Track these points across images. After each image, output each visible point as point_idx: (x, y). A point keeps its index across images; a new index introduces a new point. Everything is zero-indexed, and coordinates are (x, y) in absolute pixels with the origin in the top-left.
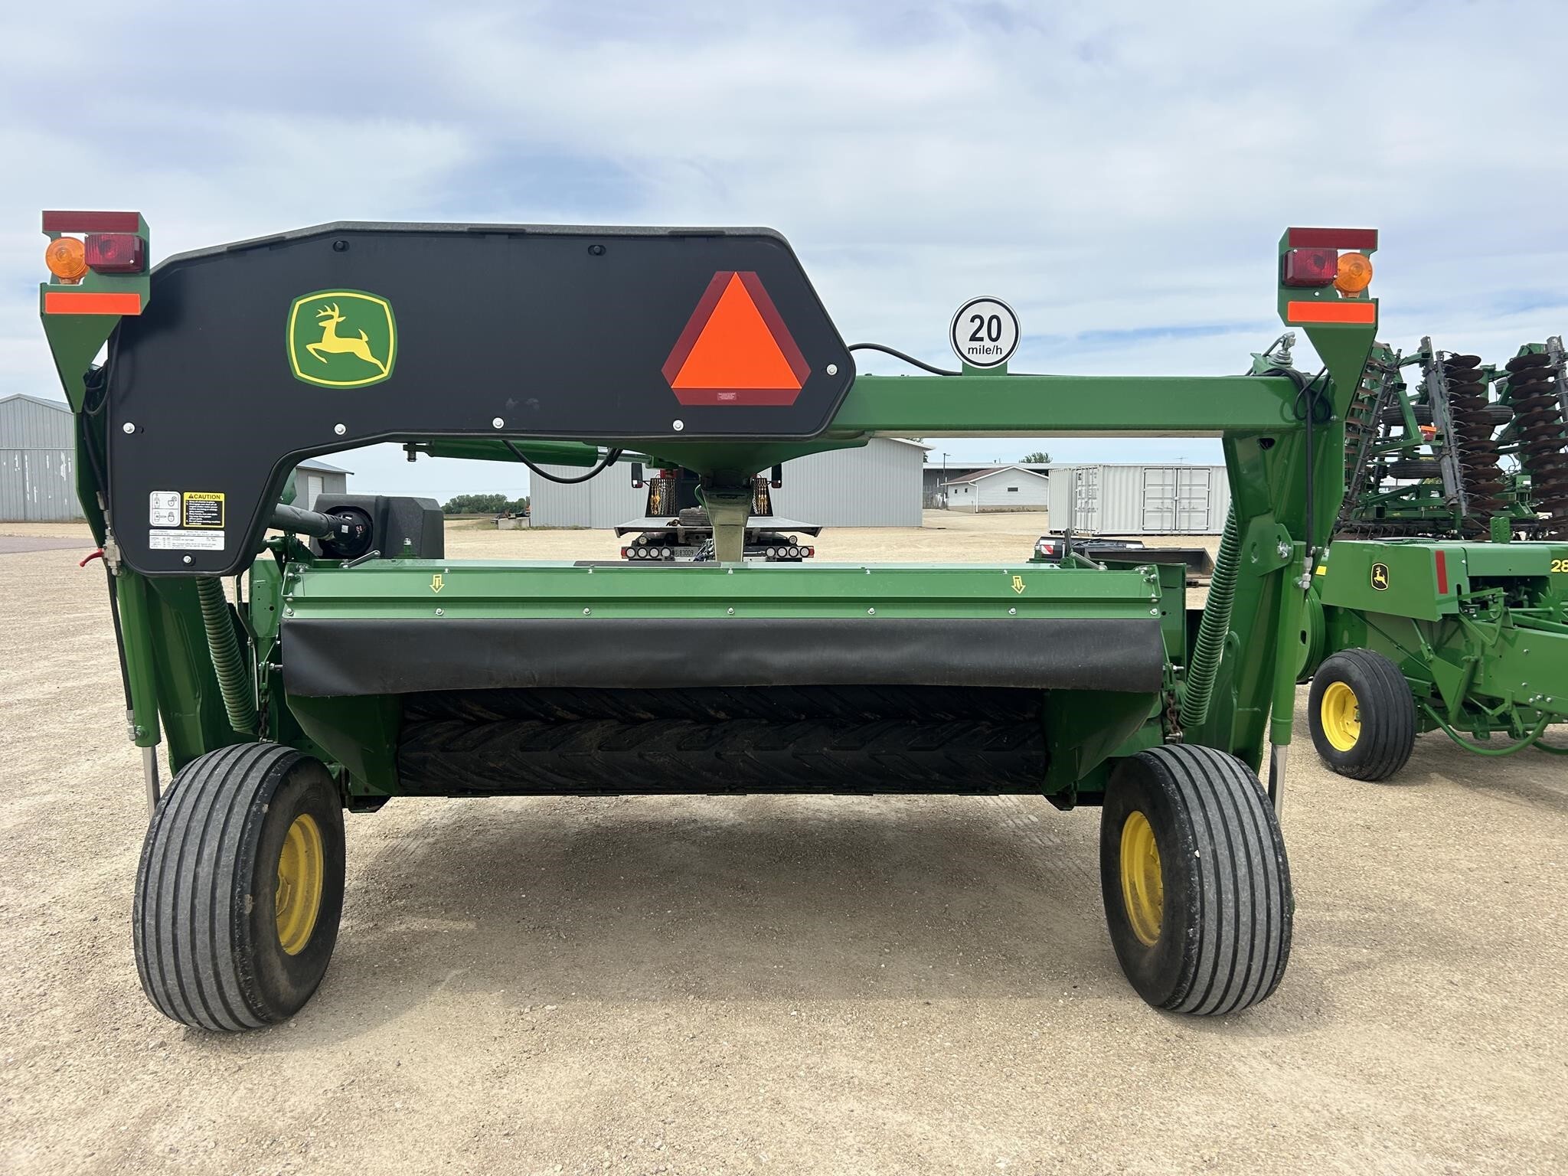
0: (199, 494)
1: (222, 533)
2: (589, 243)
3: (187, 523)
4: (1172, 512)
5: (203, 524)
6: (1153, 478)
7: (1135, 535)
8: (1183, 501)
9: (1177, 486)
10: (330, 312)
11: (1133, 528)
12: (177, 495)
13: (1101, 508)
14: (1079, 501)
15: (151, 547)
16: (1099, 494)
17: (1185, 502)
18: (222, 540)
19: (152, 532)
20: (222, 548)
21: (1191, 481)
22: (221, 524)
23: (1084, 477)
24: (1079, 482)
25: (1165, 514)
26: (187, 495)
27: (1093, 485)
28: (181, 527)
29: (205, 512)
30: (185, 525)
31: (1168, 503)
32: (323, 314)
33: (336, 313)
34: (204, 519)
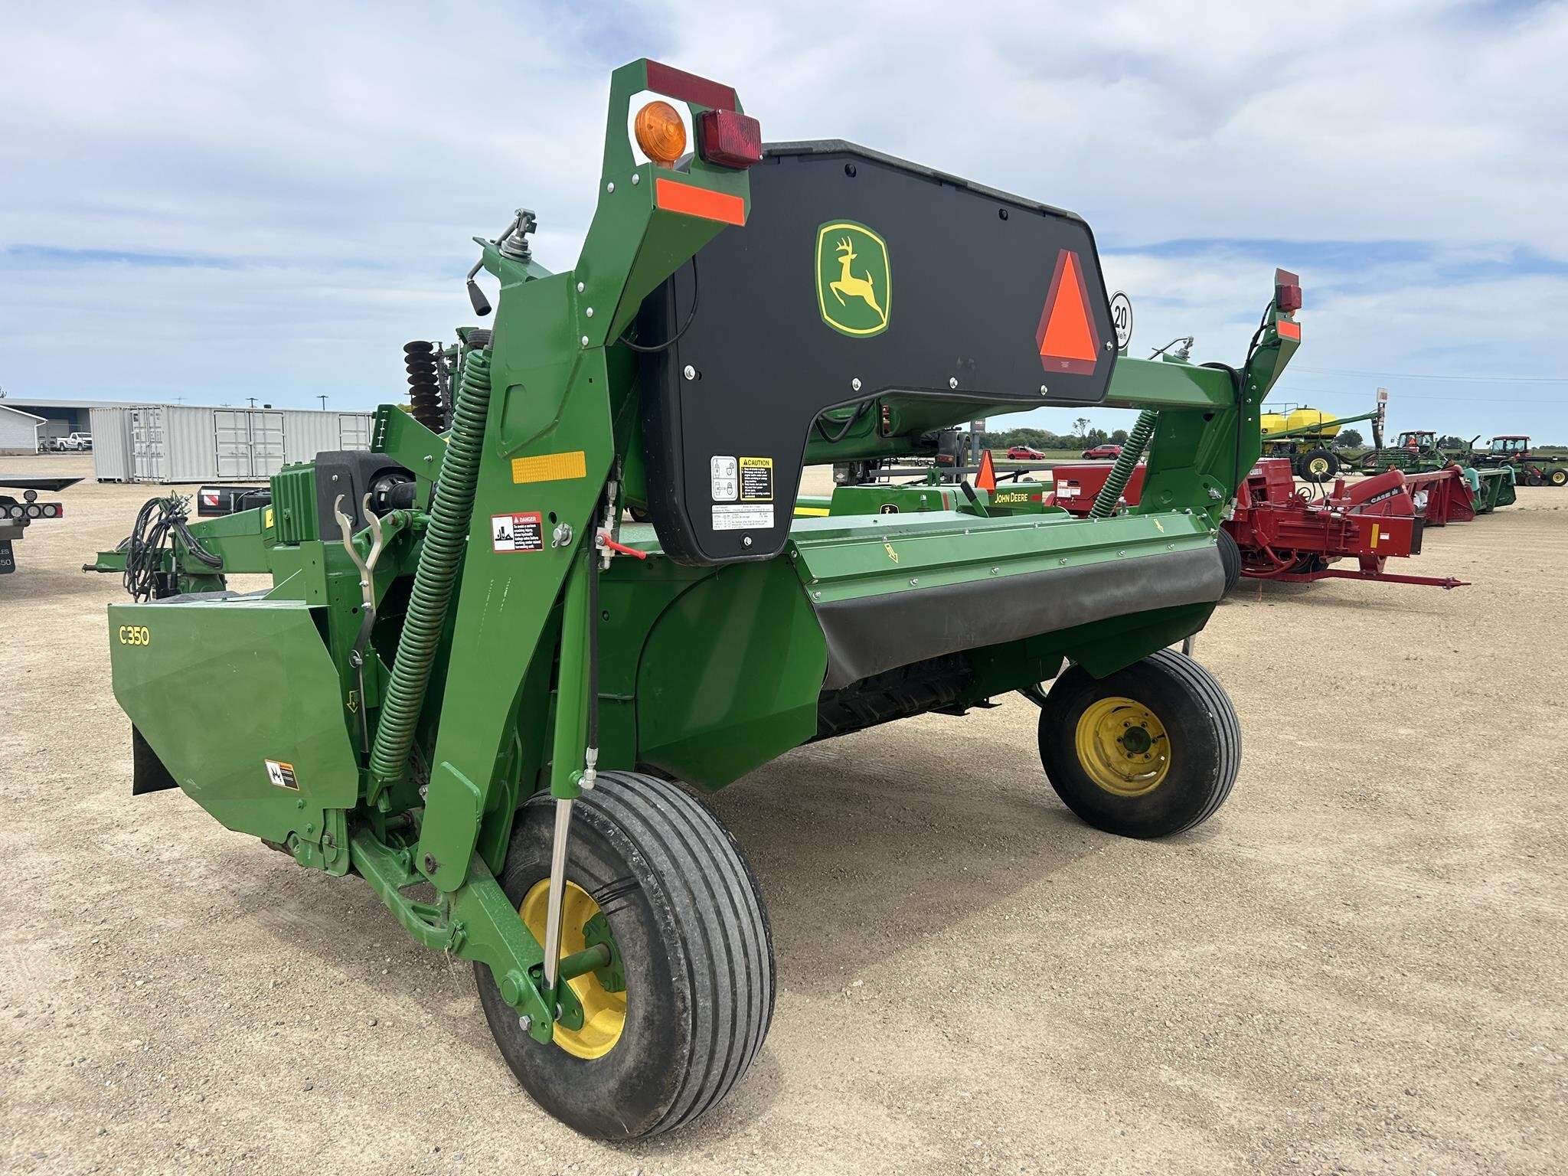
0: (752, 459)
1: (771, 507)
2: (1000, 206)
3: (744, 497)
4: (247, 457)
5: (757, 496)
6: (224, 421)
7: (211, 483)
8: (258, 446)
9: (250, 431)
10: (845, 247)
11: (206, 474)
12: (732, 460)
13: (168, 454)
14: (137, 445)
15: (714, 529)
16: (164, 438)
17: (260, 447)
18: (771, 516)
19: (714, 508)
20: (772, 526)
21: (264, 425)
22: (770, 496)
23: (141, 417)
24: (135, 424)
25: (241, 460)
26: (742, 460)
27: (156, 427)
28: (738, 502)
29: (758, 482)
30: (742, 499)
31: (242, 448)
32: (841, 248)
33: (850, 249)
34: (757, 491)
